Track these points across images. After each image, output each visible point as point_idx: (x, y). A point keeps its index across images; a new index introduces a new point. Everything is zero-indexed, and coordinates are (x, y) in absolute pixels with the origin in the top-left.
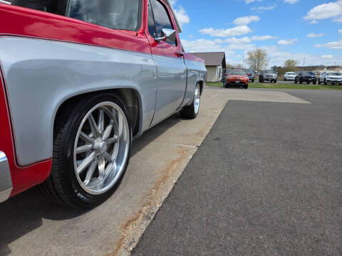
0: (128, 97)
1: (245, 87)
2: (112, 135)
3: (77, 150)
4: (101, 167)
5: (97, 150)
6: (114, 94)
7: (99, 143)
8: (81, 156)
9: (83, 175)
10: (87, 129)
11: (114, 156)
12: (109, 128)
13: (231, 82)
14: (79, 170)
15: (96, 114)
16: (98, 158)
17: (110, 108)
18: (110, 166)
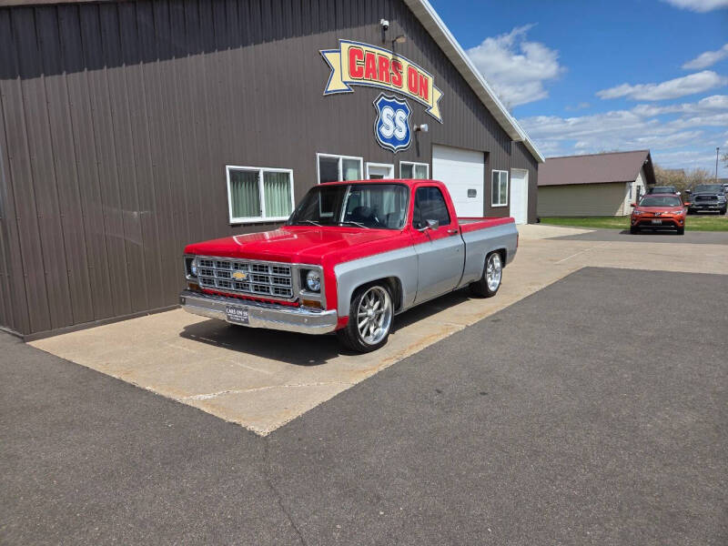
0: (393, 281)
1: (680, 231)
2: (379, 308)
3: (360, 314)
4: (372, 329)
5: (370, 317)
6: (384, 282)
7: (370, 312)
8: (361, 319)
9: (362, 329)
10: (364, 304)
11: (381, 323)
12: (378, 303)
13: (641, 222)
14: (360, 326)
15: (369, 294)
16: (370, 322)
17: (380, 291)
18: (377, 330)
